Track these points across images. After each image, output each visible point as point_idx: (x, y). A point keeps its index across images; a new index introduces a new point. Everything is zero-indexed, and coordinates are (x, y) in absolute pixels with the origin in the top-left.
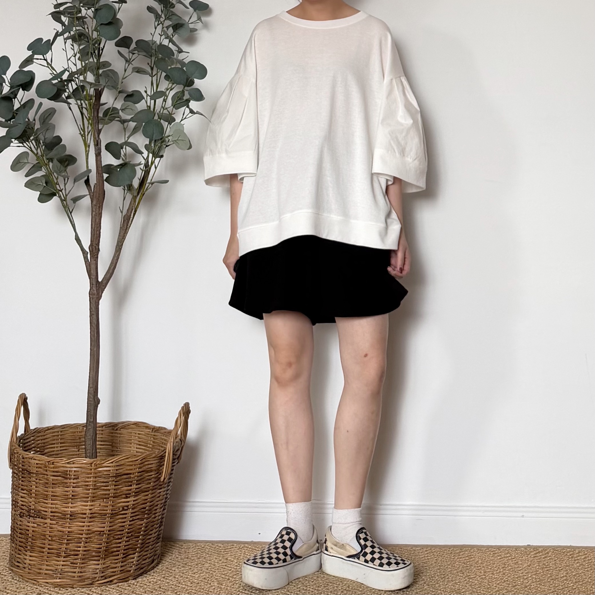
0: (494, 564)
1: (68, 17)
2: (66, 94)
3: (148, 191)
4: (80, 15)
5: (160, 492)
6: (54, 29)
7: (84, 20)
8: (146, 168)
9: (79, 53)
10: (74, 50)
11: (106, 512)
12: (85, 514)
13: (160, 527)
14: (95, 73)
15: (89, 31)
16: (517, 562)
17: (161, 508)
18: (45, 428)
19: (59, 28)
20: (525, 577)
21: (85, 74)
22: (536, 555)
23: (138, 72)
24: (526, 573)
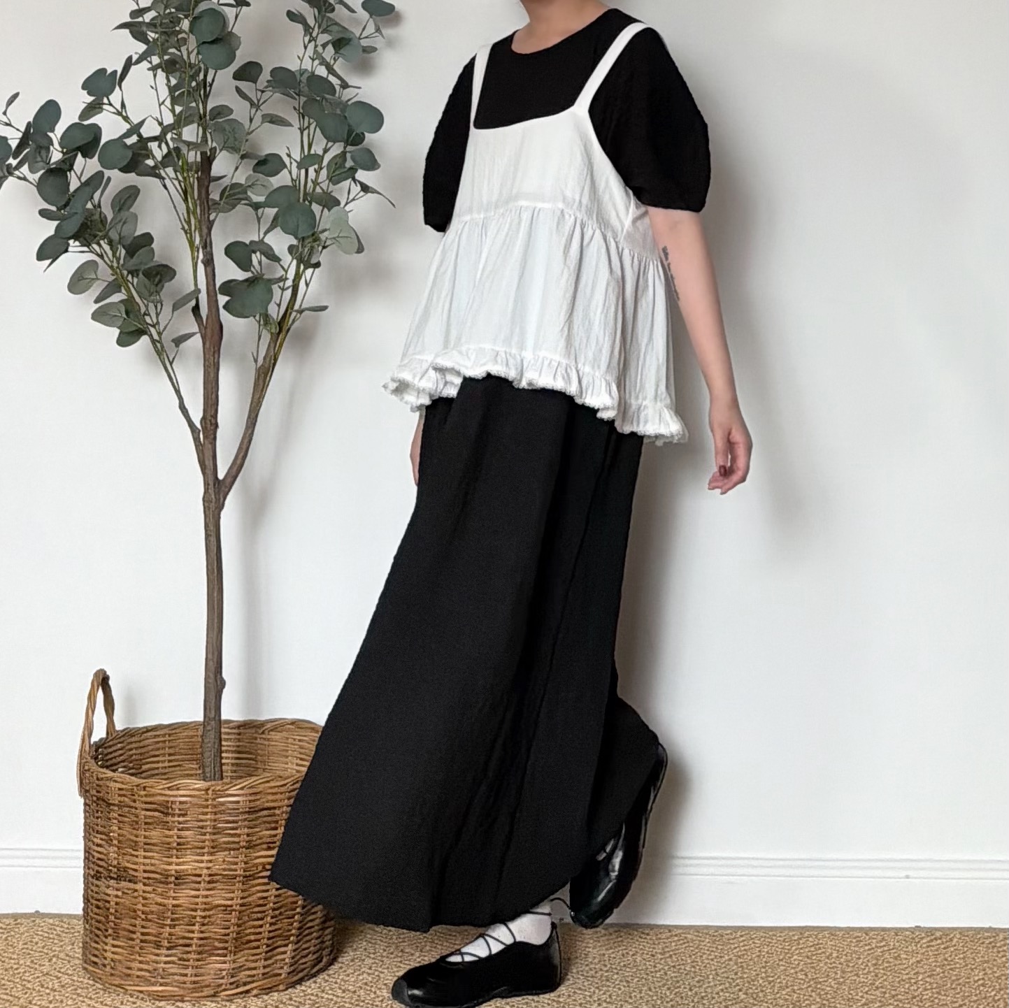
0: (860, 958)
11: (234, 872)
16: (899, 955)
18: (140, 729)
20: (913, 981)
22: (931, 944)
23: (271, 122)
24: (914, 974)
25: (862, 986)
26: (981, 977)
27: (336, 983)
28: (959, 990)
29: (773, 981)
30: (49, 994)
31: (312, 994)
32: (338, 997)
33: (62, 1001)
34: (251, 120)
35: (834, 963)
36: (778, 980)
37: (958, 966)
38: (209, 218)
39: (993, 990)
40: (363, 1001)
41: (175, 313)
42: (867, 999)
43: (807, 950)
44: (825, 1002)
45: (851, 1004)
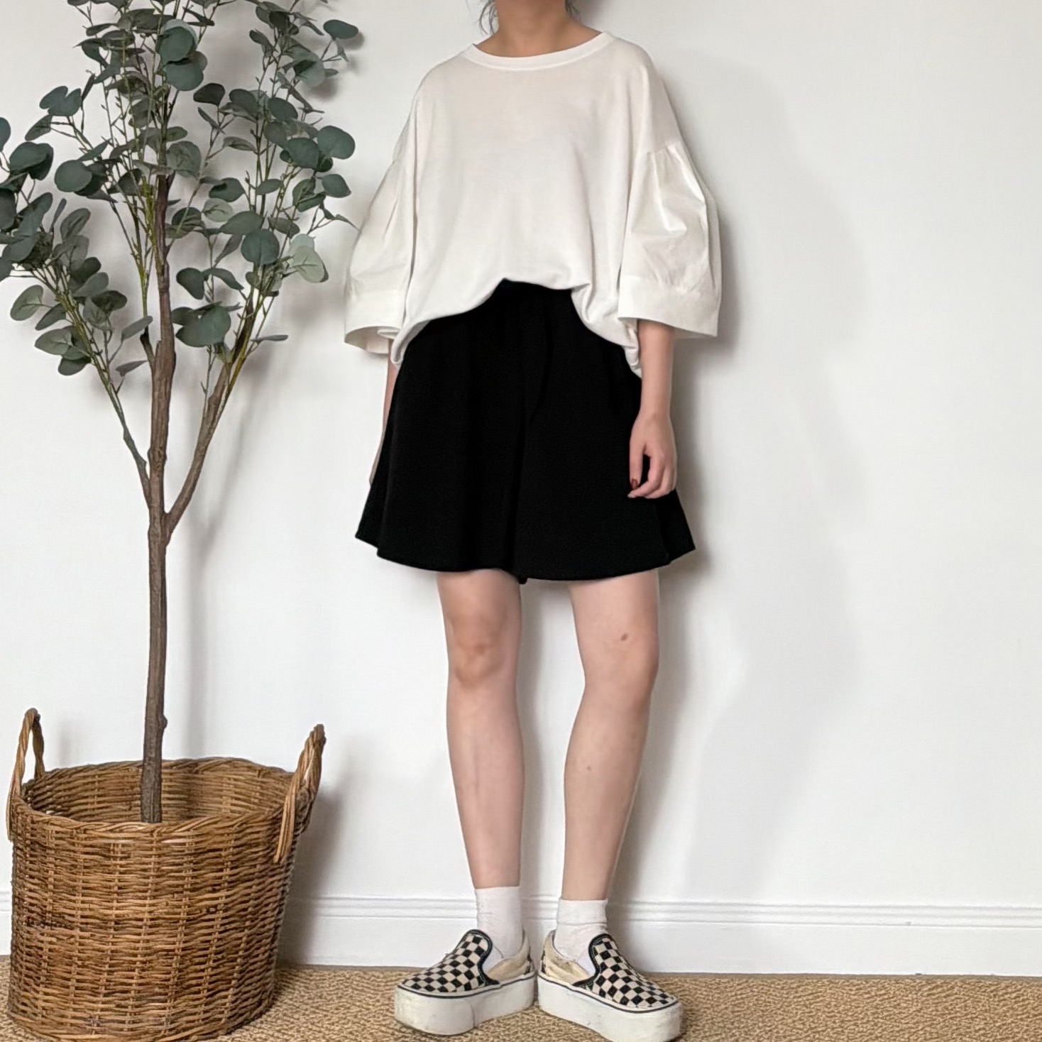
0: (859, 1007)
1: (112, 50)
2: (108, 185)
3: (252, 354)
4: (132, 46)
5: (272, 882)
6: (87, 71)
7: (140, 55)
8: (248, 313)
9: (130, 113)
10: (121, 107)
11: (177, 916)
12: (141, 920)
13: (273, 941)
14: (159, 147)
15: (147, 74)
16: (899, 1005)
17: (274, 910)
18: (70, 770)
19: (96, 69)
20: (913, 1030)
21: (142, 150)
22: (931, 992)
23: (233, 146)
24: (914, 1024)
25: (861, 1036)
26: (981, 1026)
34: (212, 143)
37: (958, 1014)
38: (164, 242)
41: (125, 341)
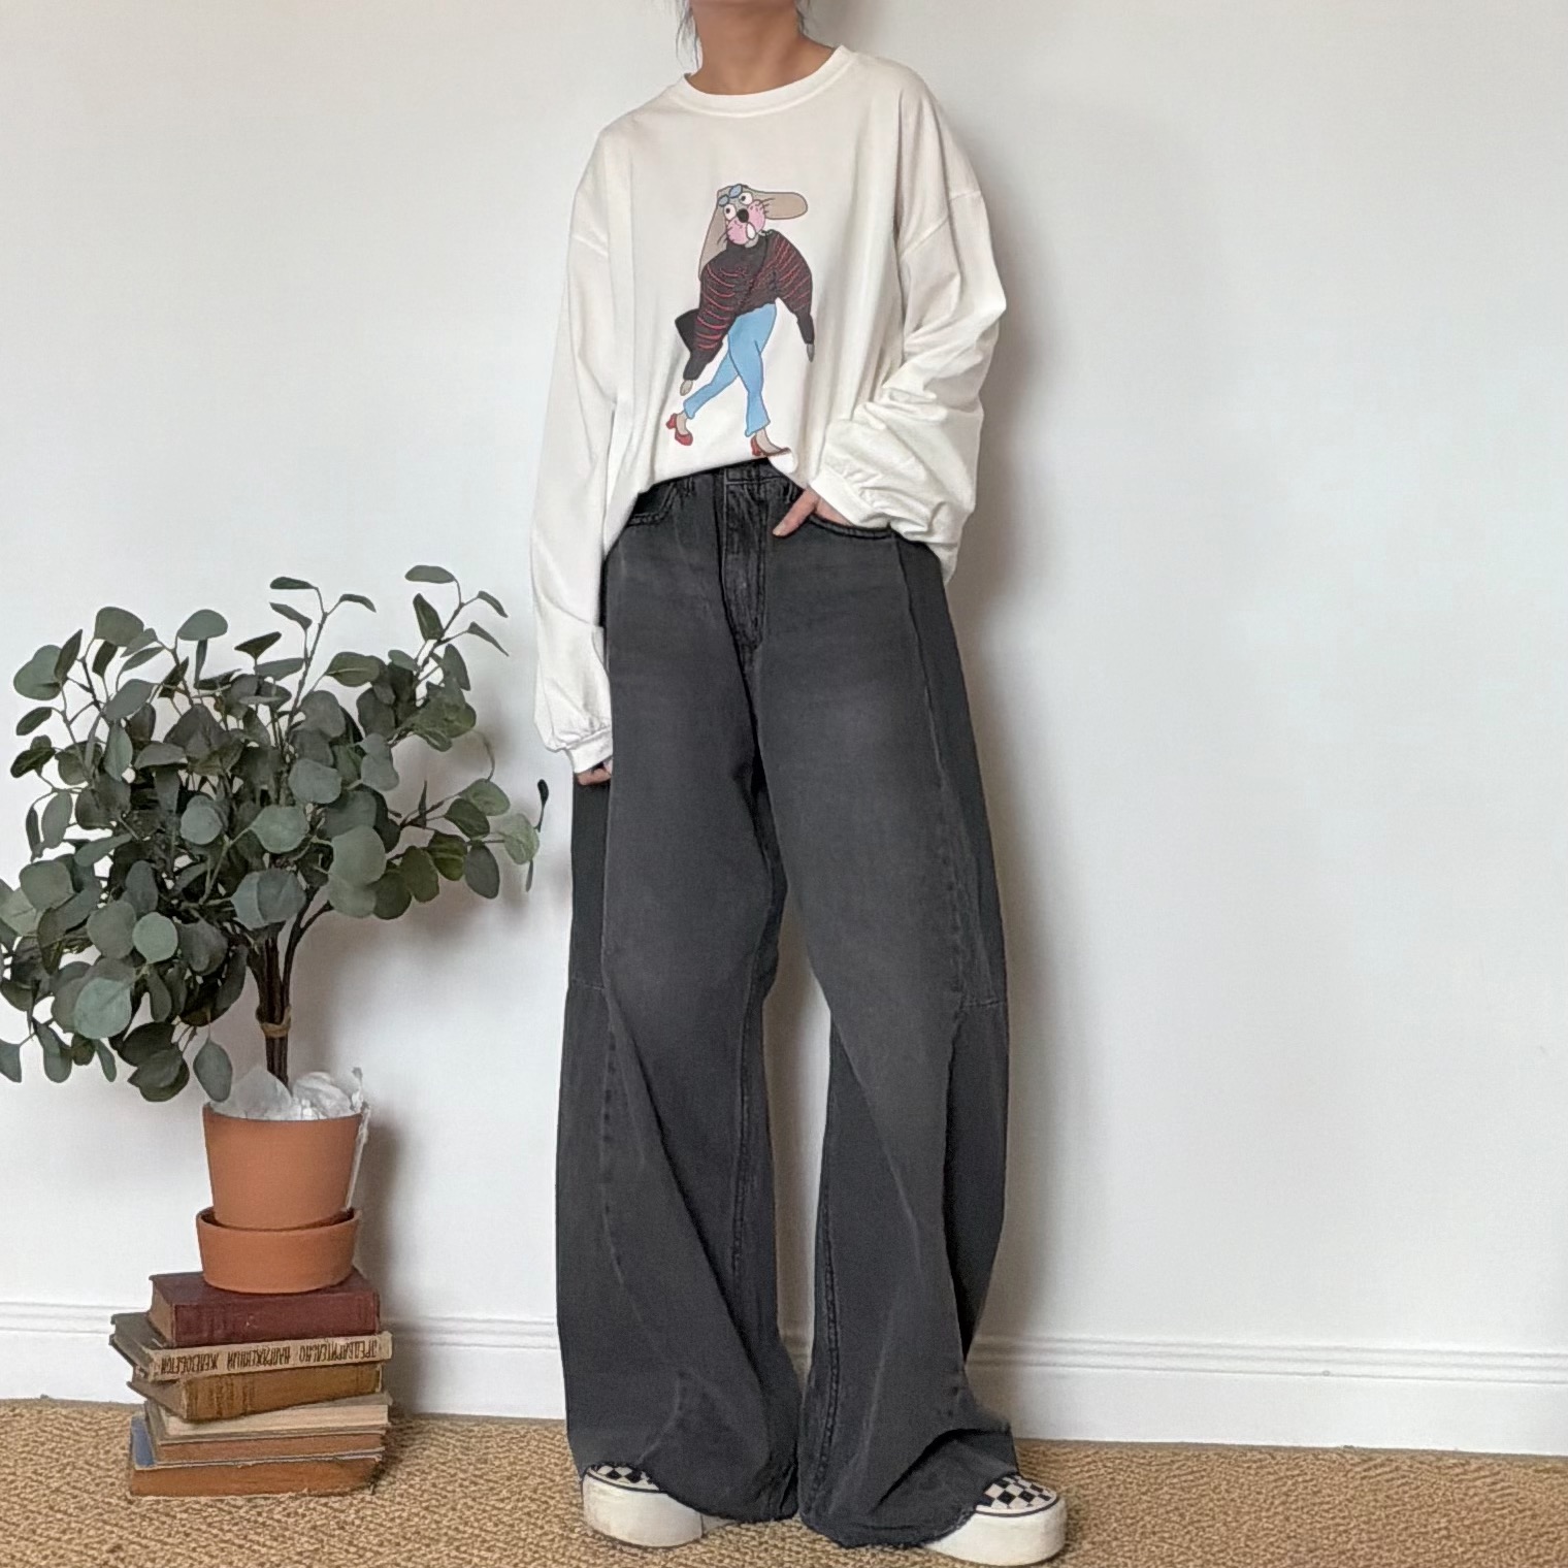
0: (1261, 1493)
16: (1319, 1491)
20: (1341, 1528)
22: (1367, 1474)
24: (1344, 1518)
25: (1266, 1535)
26: (1442, 1525)
27: (484, 1511)
28: (1408, 1544)
29: (1132, 1524)
30: (61, 1520)
31: (449, 1527)
32: (486, 1531)
33: (80, 1531)
35: (1224, 1499)
36: (1141, 1523)
39: (1461, 1546)
40: (525, 1540)
42: (1273, 1554)
43: (1183, 1478)
44: (1209, 1557)
45: (1248, 1561)
